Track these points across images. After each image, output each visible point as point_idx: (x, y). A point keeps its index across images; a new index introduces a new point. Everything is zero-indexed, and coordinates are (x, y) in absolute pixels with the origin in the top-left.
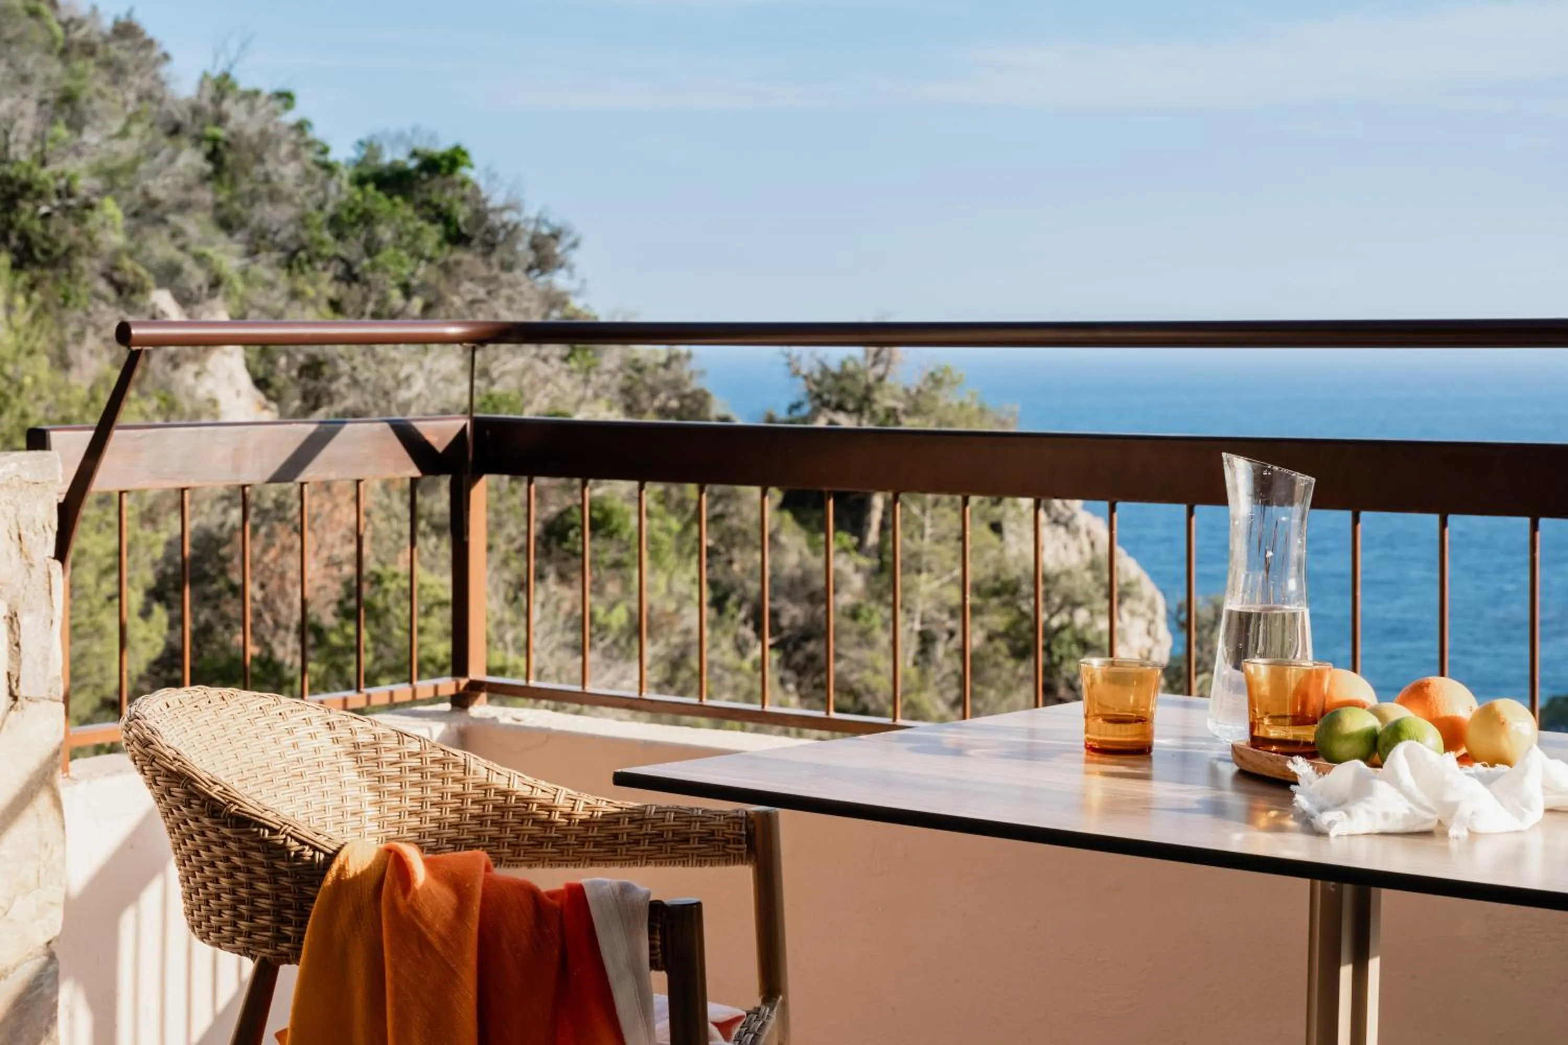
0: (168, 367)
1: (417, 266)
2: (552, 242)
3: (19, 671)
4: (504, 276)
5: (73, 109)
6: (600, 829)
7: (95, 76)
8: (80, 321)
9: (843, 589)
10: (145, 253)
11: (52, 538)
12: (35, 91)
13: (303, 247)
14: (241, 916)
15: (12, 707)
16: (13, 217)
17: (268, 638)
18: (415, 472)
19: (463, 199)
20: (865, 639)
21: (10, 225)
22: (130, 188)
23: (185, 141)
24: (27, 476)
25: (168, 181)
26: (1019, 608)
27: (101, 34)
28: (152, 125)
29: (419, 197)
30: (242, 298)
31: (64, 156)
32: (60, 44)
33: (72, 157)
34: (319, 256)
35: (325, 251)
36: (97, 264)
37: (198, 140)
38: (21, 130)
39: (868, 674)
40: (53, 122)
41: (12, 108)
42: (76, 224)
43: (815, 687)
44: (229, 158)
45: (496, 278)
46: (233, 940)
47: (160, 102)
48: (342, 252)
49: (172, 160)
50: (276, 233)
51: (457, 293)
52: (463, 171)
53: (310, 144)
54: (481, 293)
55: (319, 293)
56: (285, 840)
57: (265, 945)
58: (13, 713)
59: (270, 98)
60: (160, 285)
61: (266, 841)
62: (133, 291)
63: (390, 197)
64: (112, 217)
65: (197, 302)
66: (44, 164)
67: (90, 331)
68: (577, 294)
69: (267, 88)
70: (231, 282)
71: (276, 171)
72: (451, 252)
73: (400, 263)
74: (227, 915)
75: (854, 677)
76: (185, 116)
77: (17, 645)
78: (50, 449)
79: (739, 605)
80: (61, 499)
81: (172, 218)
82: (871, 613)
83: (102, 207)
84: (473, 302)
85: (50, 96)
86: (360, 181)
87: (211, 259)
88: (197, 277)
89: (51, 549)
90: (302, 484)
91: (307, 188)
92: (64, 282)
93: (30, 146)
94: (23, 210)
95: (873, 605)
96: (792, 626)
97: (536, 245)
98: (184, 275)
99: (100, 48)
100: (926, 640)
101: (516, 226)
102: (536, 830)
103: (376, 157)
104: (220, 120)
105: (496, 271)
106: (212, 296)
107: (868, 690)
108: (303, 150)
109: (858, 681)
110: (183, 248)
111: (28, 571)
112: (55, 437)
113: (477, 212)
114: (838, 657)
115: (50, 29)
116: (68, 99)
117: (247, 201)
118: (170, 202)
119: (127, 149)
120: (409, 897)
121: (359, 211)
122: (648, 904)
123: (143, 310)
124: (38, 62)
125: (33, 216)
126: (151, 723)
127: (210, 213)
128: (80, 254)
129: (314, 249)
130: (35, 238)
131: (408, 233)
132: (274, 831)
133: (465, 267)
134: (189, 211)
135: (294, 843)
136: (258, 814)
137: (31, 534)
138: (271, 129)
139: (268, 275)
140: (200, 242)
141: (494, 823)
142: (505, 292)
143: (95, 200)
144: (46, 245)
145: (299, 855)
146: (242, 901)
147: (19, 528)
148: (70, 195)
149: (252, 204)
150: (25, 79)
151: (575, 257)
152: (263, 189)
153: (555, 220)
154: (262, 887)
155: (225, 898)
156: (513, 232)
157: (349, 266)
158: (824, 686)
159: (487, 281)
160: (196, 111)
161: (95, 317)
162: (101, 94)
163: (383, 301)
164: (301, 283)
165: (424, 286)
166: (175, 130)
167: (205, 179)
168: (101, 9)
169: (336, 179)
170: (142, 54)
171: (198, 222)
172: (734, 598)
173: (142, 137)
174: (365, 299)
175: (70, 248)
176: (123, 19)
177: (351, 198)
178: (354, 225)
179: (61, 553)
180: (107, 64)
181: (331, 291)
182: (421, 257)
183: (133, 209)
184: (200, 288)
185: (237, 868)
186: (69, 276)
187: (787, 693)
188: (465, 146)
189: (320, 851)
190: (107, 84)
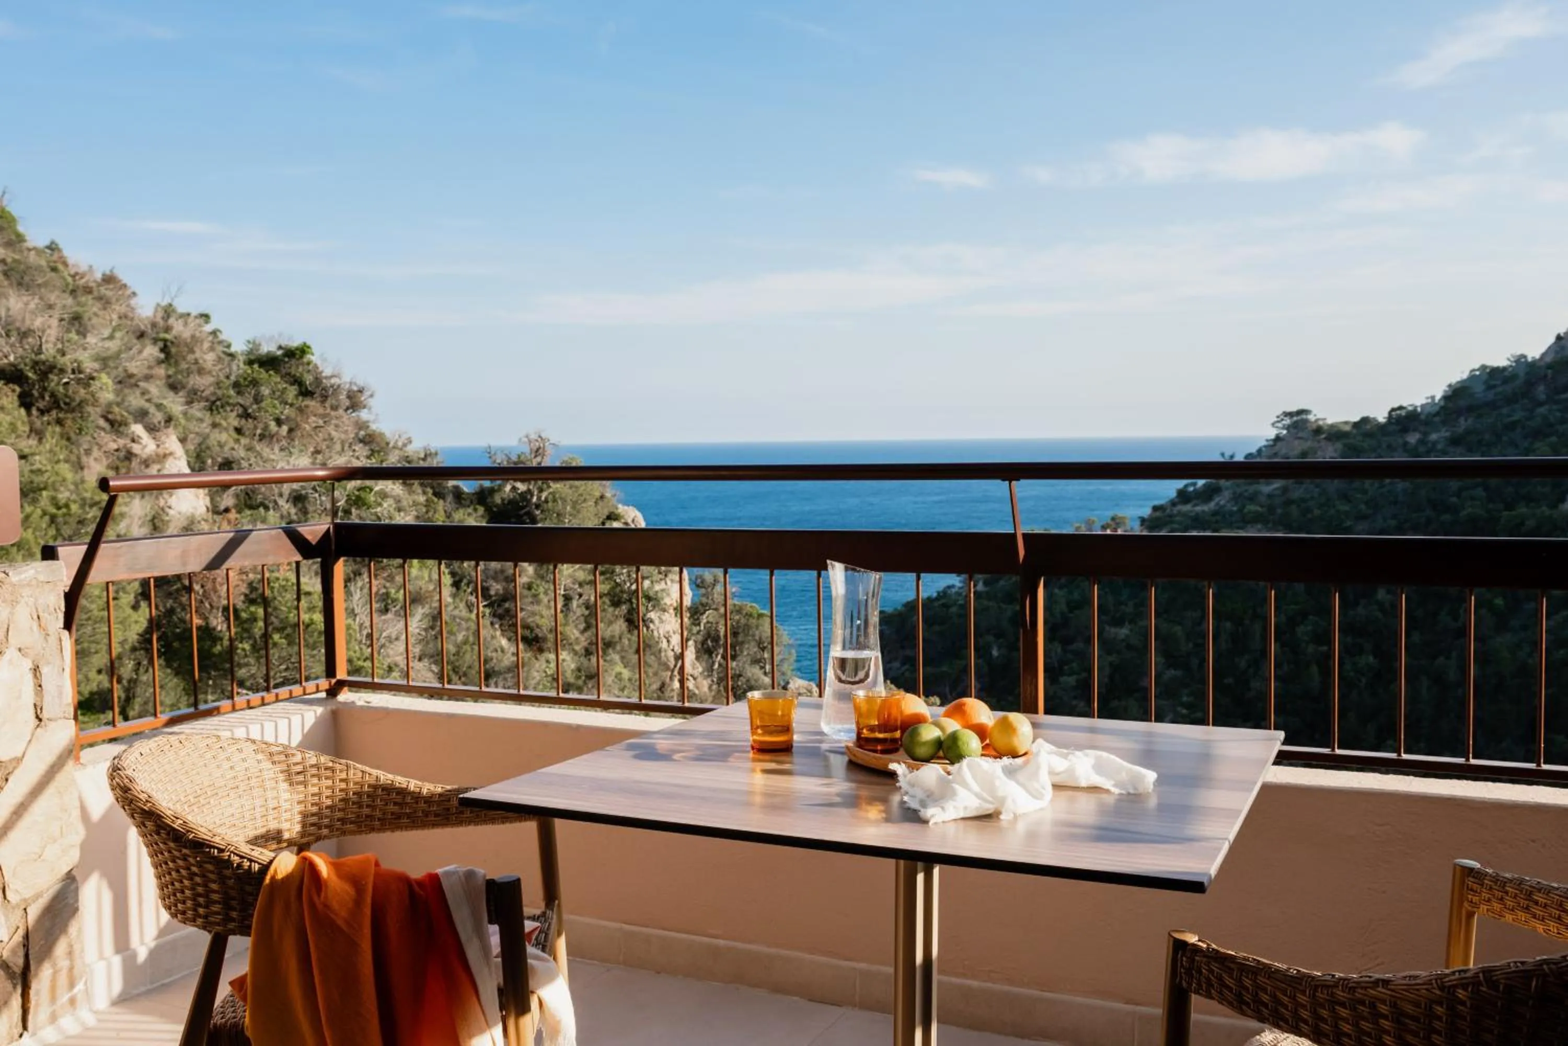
0: (143, 467)
1: (285, 409)
2: (359, 394)
3: (42, 701)
4: (333, 413)
5: (80, 323)
6: (438, 805)
7: (93, 305)
8: (89, 441)
9: (523, 574)
10: (126, 404)
11: (61, 616)
12: (57, 314)
13: (219, 399)
14: (200, 905)
15: (38, 726)
16: (46, 384)
17: (207, 615)
18: (299, 557)
19: (309, 371)
20: (536, 599)
21: (45, 389)
22: (116, 368)
23: (147, 341)
24: (42, 578)
25: (138, 363)
26: (615, 581)
27: (95, 281)
28: (127, 332)
29: (284, 371)
30: (184, 428)
31: (75, 350)
32: (71, 287)
33: (80, 351)
34: (228, 404)
35: (231, 401)
36: (98, 410)
37: (155, 341)
38: (49, 335)
39: (537, 617)
40: (68, 331)
41: (43, 324)
42: (85, 388)
43: (510, 626)
44: (173, 350)
45: (329, 414)
46: (194, 921)
47: (132, 319)
48: (242, 402)
49: (140, 352)
50: (203, 391)
51: (307, 423)
52: (308, 357)
53: (220, 342)
54: (321, 422)
55: (229, 424)
56: (229, 856)
57: (218, 924)
58: (39, 729)
59: (196, 317)
60: (136, 422)
61: (214, 858)
62: (120, 425)
63: (267, 372)
64: (106, 384)
65: (158, 431)
66: (64, 355)
67: (95, 449)
68: (374, 422)
69: (194, 313)
70: (177, 420)
71: (202, 358)
72: (303, 401)
73: (274, 407)
74: (189, 903)
75: (530, 620)
76: (146, 327)
77: (40, 686)
78: (58, 559)
79: (468, 585)
80: (67, 589)
81: (142, 384)
82: (538, 586)
83: (100, 378)
84: (316, 427)
85: (66, 316)
86: (250, 363)
87: (165, 407)
88: (157, 417)
89: (61, 623)
90: (227, 570)
91: (220, 366)
92: (79, 421)
93: (55, 345)
94: (52, 381)
95: (538, 582)
96: (496, 594)
97: (351, 396)
98: (150, 416)
99: (95, 289)
100: (567, 599)
101: (339, 386)
102: (396, 809)
103: (258, 350)
104: (168, 329)
105: (328, 411)
106: (167, 427)
107: (538, 626)
108: (216, 345)
109: (533, 622)
110: (149, 401)
111: (45, 638)
112: (61, 551)
113: (317, 378)
114: (522, 609)
115: (64, 279)
116: (76, 318)
117: (185, 375)
118: (140, 375)
119: (113, 346)
120: (323, 894)
121: (249, 379)
122: (484, 883)
123: (127, 435)
124: (58, 297)
125: (58, 384)
126: (129, 772)
127: (164, 381)
128: (87, 404)
129: (224, 401)
130: (60, 396)
131: (278, 390)
132: (221, 851)
133: (311, 409)
134: (151, 380)
135: (236, 858)
136: (209, 838)
137: (46, 615)
138: (198, 334)
139: (199, 414)
140: (158, 397)
141: (368, 806)
142: (334, 422)
143: (95, 374)
144: (67, 400)
145: (240, 866)
146: (200, 895)
147: (37, 611)
148: (80, 372)
149: (188, 376)
150: (50, 307)
151: (372, 402)
152: (194, 367)
153: (361, 383)
154: (214, 886)
155: (188, 893)
156: (337, 389)
157: (245, 409)
158: (515, 625)
159: (323, 416)
160: (154, 325)
161: (98, 440)
162: (96, 314)
163: (266, 427)
164: (218, 419)
165: (288, 418)
166: (141, 335)
167: (160, 362)
168: (95, 267)
169: (236, 361)
170: (120, 293)
171: (157, 386)
172: (465, 581)
173: (122, 339)
174: (256, 428)
175: (81, 402)
176: (108, 272)
177: (245, 372)
178: (247, 386)
179: (68, 625)
180: (100, 298)
181: (236, 423)
182: (286, 403)
183: (119, 379)
184: (159, 423)
185: (196, 874)
186: (82, 417)
187: (495, 630)
188: (308, 343)
189: (255, 862)
190: (100, 309)
